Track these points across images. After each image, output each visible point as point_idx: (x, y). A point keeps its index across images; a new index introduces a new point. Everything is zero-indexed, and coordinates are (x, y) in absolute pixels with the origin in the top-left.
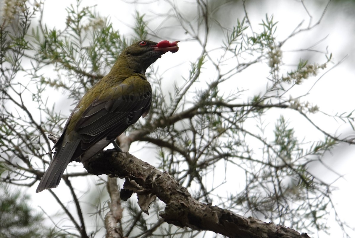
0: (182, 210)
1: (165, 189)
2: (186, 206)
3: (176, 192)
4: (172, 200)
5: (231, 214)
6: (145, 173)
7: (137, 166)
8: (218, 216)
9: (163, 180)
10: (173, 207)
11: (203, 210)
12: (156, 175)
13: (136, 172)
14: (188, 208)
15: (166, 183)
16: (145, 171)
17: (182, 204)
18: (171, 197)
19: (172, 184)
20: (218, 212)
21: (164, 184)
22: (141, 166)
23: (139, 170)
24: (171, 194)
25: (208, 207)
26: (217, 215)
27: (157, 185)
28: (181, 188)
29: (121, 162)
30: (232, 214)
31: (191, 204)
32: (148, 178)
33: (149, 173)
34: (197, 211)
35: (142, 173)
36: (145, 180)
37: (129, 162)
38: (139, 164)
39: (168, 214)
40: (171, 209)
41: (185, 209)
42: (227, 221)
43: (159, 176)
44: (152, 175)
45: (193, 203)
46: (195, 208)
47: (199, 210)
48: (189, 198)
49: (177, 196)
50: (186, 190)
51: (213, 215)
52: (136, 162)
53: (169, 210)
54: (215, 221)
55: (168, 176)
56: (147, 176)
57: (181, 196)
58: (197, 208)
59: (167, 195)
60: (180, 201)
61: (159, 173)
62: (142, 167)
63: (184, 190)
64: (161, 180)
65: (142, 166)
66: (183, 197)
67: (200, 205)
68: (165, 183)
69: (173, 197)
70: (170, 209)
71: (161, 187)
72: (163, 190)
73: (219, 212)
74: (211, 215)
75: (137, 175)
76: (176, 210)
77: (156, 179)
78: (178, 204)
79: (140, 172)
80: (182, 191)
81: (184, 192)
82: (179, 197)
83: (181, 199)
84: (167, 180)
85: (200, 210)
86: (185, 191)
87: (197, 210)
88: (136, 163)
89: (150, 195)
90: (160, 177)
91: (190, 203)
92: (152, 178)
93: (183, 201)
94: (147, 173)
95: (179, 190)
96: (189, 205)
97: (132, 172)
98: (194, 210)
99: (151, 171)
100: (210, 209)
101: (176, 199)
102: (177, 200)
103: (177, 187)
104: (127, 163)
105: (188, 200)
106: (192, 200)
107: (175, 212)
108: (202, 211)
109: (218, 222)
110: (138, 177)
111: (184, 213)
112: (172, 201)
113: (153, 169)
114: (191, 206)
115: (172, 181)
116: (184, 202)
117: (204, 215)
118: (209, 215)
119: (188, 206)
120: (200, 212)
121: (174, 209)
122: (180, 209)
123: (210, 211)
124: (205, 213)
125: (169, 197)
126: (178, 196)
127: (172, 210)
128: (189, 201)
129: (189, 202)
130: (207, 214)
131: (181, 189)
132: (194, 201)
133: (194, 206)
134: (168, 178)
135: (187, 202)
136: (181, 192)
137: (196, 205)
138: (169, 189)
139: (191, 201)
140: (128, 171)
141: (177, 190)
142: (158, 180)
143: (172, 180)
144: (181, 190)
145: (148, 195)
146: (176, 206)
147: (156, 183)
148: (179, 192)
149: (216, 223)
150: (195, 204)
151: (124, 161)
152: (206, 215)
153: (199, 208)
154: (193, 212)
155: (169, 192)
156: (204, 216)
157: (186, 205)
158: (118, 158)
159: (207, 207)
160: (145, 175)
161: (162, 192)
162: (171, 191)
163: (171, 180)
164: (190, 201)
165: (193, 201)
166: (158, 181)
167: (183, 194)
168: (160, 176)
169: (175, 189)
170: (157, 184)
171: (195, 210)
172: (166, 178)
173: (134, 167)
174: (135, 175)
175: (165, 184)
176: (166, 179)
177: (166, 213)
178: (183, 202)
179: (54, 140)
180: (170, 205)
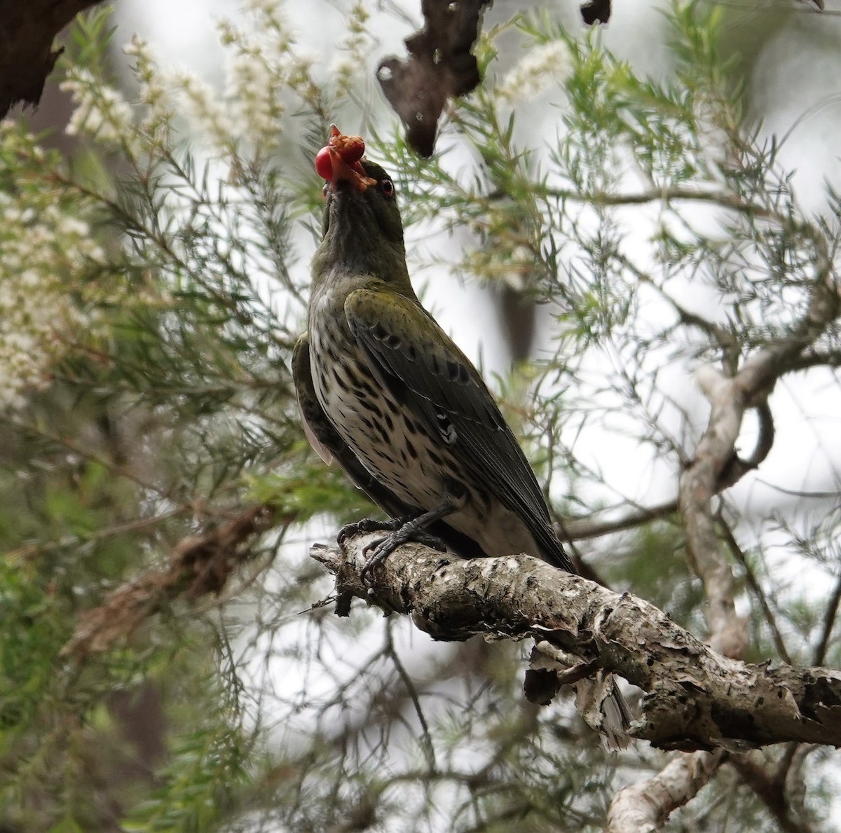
0: (691, 702)
1: (631, 649)
2: (699, 688)
3: (664, 651)
4: (658, 679)
5: (829, 681)
6: (573, 611)
7: (548, 593)
8: (794, 695)
9: (621, 624)
10: (663, 701)
11: (751, 687)
12: (602, 609)
13: (549, 614)
14: (708, 693)
15: (632, 629)
16: (570, 605)
17: (688, 685)
18: (652, 671)
19: (644, 629)
20: (792, 681)
21: (625, 636)
22: (559, 591)
23: (556, 605)
24: (650, 663)
25: (763, 674)
26: (789, 694)
27: (608, 643)
28: (676, 634)
29: (507, 590)
30: (832, 679)
31: (711, 677)
32: (582, 626)
33: (583, 609)
34: (735, 693)
35: (565, 614)
36: (575, 632)
37: (526, 586)
38: (551, 588)
39: (654, 723)
40: (660, 706)
41: (698, 698)
42: (821, 704)
43: (608, 611)
44: (593, 612)
45: (717, 672)
46: (727, 685)
47: (738, 689)
48: (703, 659)
49: (668, 664)
50: (689, 640)
51: (780, 695)
52: (543, 581)
53: (654, 711)
54: (791, 712)
55: (633, 606)
56: (578, 620)
57: (681, 660)
58: (731, 686)
59: (640, 666)
60: (680, 675)
61: (609, 603)
62: (561, 593)
63: (683, 640)
64: (615, 624)
65: (562, 590)
66: (687, 660)
67: (740, 672)
68: (628, 632)
69: (657, 668)
70: (657, 708)
71: (620, 648)
72: (628, 655)
73: (797, 682)
74: (775, 696)
75: (553, 622)
76: (674, 707)
77: (602, 622)
78: (675, 689)
79: (559, 610)
80: (680, 644)
81: (685, 646)
82: (676, 664)
83: (682, 670)
84: (631, 622)
85: (740, 689)
86: (688, 642)
87: (732, 690)
88: (544, 587)
89: (599, 674)
90: (612, 615)
91: (708, 674)
92: (592, 621)
93: (688, 673)
94: (578, 608)
95: (669, 645)
96: (708, 682)
97: (538, 617)
98: (725, 693)
99: (589, 601)
100: (768, 679)
101: (666, 672)
102: (670, 675)
103: (661, 635)
104: (521, 592)
105: (700, 666)
106: (713, 665)
107: (672, 712)
108: (747, 692)
109: (798, 714)
110: (555, 629)
111: (698, 709)
112: (656, 684)
113: (592, 594)
114: (714, 682)
115: (645, 619)
116: (693, 675)
117: (755, 700)
118: (770, 698)
119: (706, 686)
120: (744, 695)
121: (668, 705)
122: (683, 700)
123: (771, 686)
124: (757, 695)
125: (647, 669)
126: (670, 663)
127: (664, 710)
128: (705, 668)
129: (705, 672)
130: (764, 696)
131: (676, 637)
132: (722, 665)
133: (723, 680)
134: (633, 613)
135: (700, 673)
136: (678, 647)
137: (728, 676)
138: (643, 646)
139: (710, 667)
140: (525, 616)
141: (663, 644)
142: (607, 627)
143: (645, 615)
144: (675, 640)
145: (595, 675)
146: (672, 693)
147: (603, 637)
148: (671, 649)
149: (795, 718)
150: (723, 674)
151: (513, 587)
152: (761, 701)
153: (738, 682)
154: (724, 700)
155: (644, 655)
156: (757, 706)
157: (699, 684)
158: (497, 579)
159: (758, 676)
160: (573, 618)
161: (625, 659)
162: (650, 652)
163: (642, 617)
164: (708, 670)
165: (717, 667)
166: (608, 631)
167: (685, 652)
168: (611, 610)
169: (659, 644)
170: (608, 638)
171: (729, 694)
172: (629, 616)
173: (540, 600)
174: (546, 623)
175: (628, 634)
176: (628, 619)
177: (650, 722)
178: (689, 678)
179: (327, 559)
180: (653, 696)
